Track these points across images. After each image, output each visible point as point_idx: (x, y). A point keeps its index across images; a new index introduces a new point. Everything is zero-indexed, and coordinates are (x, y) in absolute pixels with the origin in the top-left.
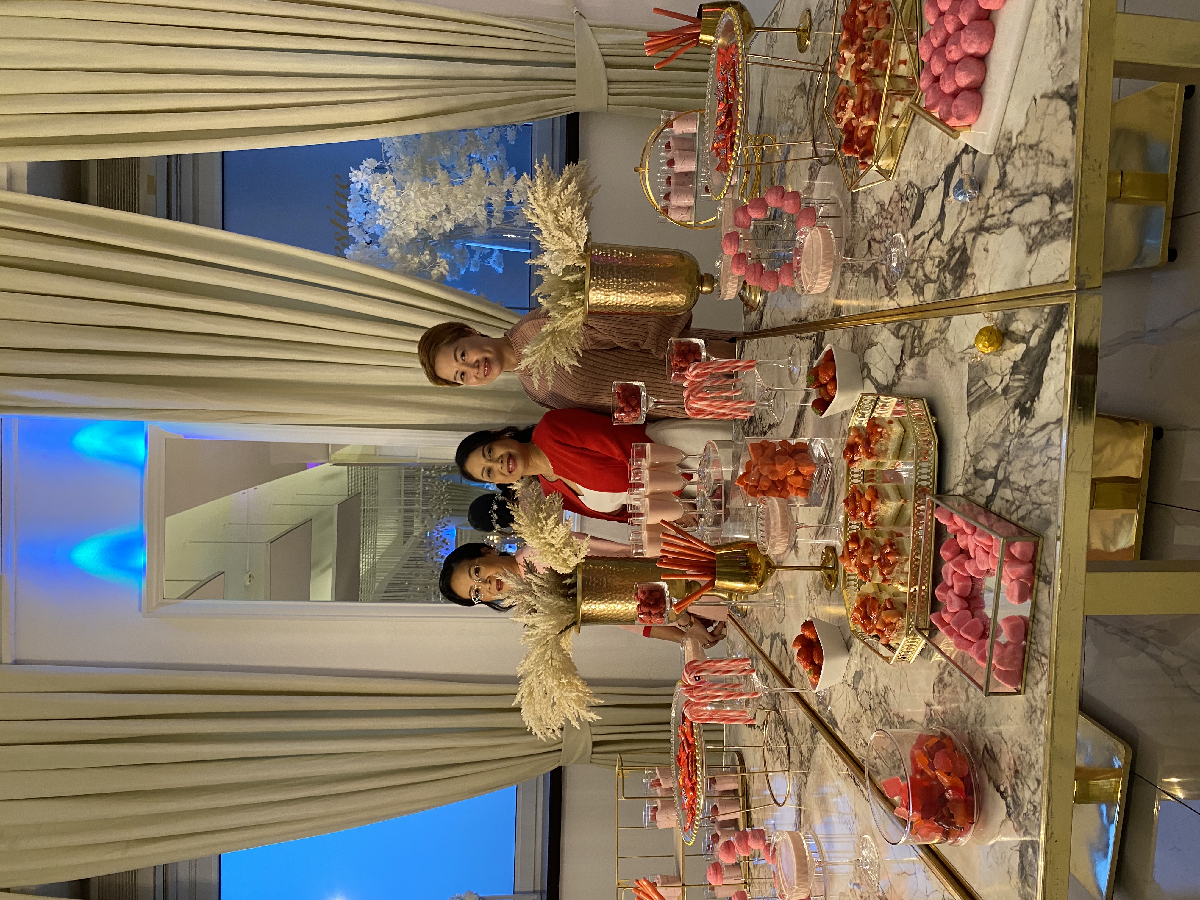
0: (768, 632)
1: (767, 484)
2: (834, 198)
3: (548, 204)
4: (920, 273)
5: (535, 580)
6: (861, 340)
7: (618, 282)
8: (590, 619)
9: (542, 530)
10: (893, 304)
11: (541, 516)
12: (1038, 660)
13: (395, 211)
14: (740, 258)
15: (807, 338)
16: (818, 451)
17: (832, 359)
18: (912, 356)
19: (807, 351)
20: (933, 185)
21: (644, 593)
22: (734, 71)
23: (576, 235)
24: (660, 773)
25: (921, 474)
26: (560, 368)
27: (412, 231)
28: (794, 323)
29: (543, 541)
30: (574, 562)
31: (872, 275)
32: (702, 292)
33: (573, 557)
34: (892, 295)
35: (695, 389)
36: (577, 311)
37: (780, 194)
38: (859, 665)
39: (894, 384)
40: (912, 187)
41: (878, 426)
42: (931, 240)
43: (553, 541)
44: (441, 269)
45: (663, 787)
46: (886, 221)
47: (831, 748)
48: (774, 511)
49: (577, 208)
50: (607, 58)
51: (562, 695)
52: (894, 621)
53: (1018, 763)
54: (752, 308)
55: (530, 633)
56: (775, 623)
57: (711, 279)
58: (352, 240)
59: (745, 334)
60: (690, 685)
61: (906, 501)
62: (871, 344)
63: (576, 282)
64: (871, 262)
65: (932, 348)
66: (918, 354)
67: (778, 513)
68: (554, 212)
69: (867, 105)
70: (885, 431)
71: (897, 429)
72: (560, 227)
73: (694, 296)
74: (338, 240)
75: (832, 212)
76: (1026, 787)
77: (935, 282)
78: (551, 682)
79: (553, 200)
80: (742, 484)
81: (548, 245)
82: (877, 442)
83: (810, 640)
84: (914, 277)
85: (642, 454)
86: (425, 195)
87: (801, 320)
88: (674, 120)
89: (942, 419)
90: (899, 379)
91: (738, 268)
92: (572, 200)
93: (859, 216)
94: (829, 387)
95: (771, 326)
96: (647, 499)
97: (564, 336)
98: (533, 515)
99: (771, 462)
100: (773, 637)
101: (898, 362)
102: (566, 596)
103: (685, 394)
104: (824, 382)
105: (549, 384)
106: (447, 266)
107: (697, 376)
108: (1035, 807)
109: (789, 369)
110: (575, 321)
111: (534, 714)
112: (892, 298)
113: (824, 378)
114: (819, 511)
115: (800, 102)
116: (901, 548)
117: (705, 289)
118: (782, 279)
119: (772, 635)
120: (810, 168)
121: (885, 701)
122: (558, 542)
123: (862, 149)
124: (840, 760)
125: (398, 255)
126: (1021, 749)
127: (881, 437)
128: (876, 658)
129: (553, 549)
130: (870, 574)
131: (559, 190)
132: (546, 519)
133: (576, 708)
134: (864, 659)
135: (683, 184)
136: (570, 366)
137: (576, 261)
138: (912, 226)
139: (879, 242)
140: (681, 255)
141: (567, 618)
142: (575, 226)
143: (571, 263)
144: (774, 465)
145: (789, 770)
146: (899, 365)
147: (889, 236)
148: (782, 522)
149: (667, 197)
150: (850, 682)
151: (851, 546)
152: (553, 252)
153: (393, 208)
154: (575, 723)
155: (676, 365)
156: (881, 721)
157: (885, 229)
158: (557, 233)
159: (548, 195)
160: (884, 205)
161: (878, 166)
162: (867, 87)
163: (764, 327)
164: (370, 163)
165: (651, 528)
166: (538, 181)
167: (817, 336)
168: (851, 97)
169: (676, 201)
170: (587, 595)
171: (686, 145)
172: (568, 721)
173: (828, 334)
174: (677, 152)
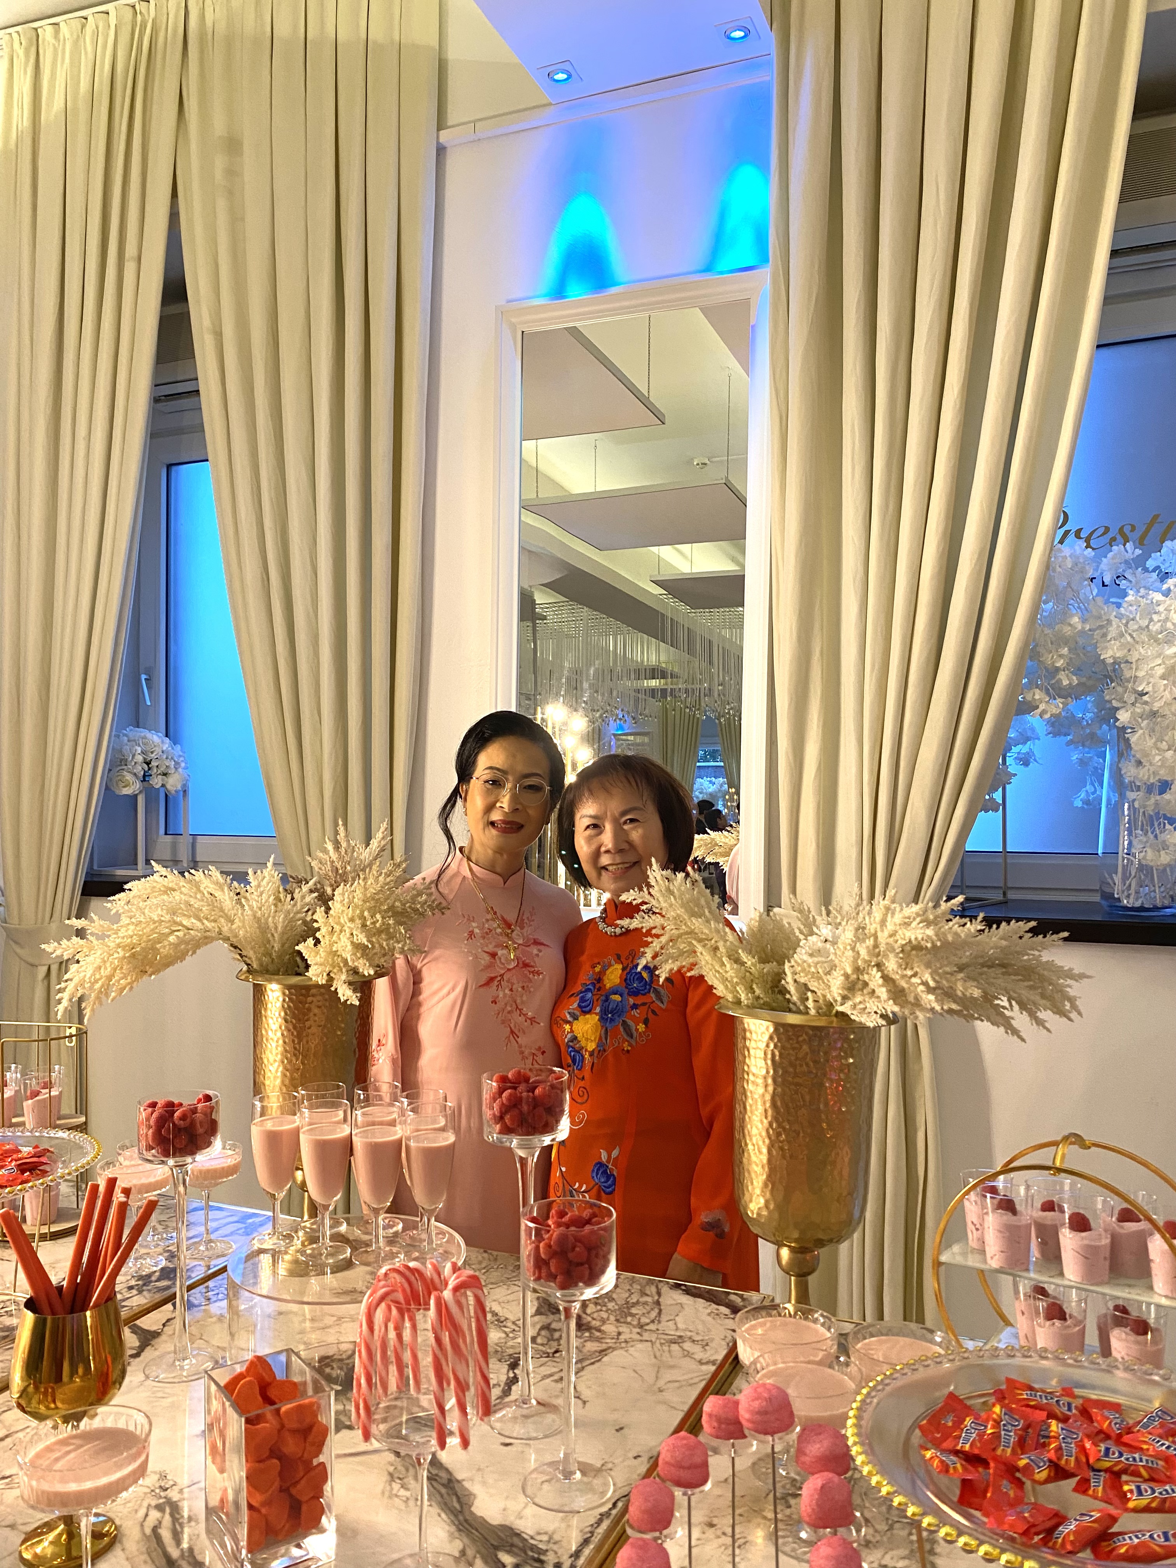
8: (258, 997)
174: (1106, 1241)
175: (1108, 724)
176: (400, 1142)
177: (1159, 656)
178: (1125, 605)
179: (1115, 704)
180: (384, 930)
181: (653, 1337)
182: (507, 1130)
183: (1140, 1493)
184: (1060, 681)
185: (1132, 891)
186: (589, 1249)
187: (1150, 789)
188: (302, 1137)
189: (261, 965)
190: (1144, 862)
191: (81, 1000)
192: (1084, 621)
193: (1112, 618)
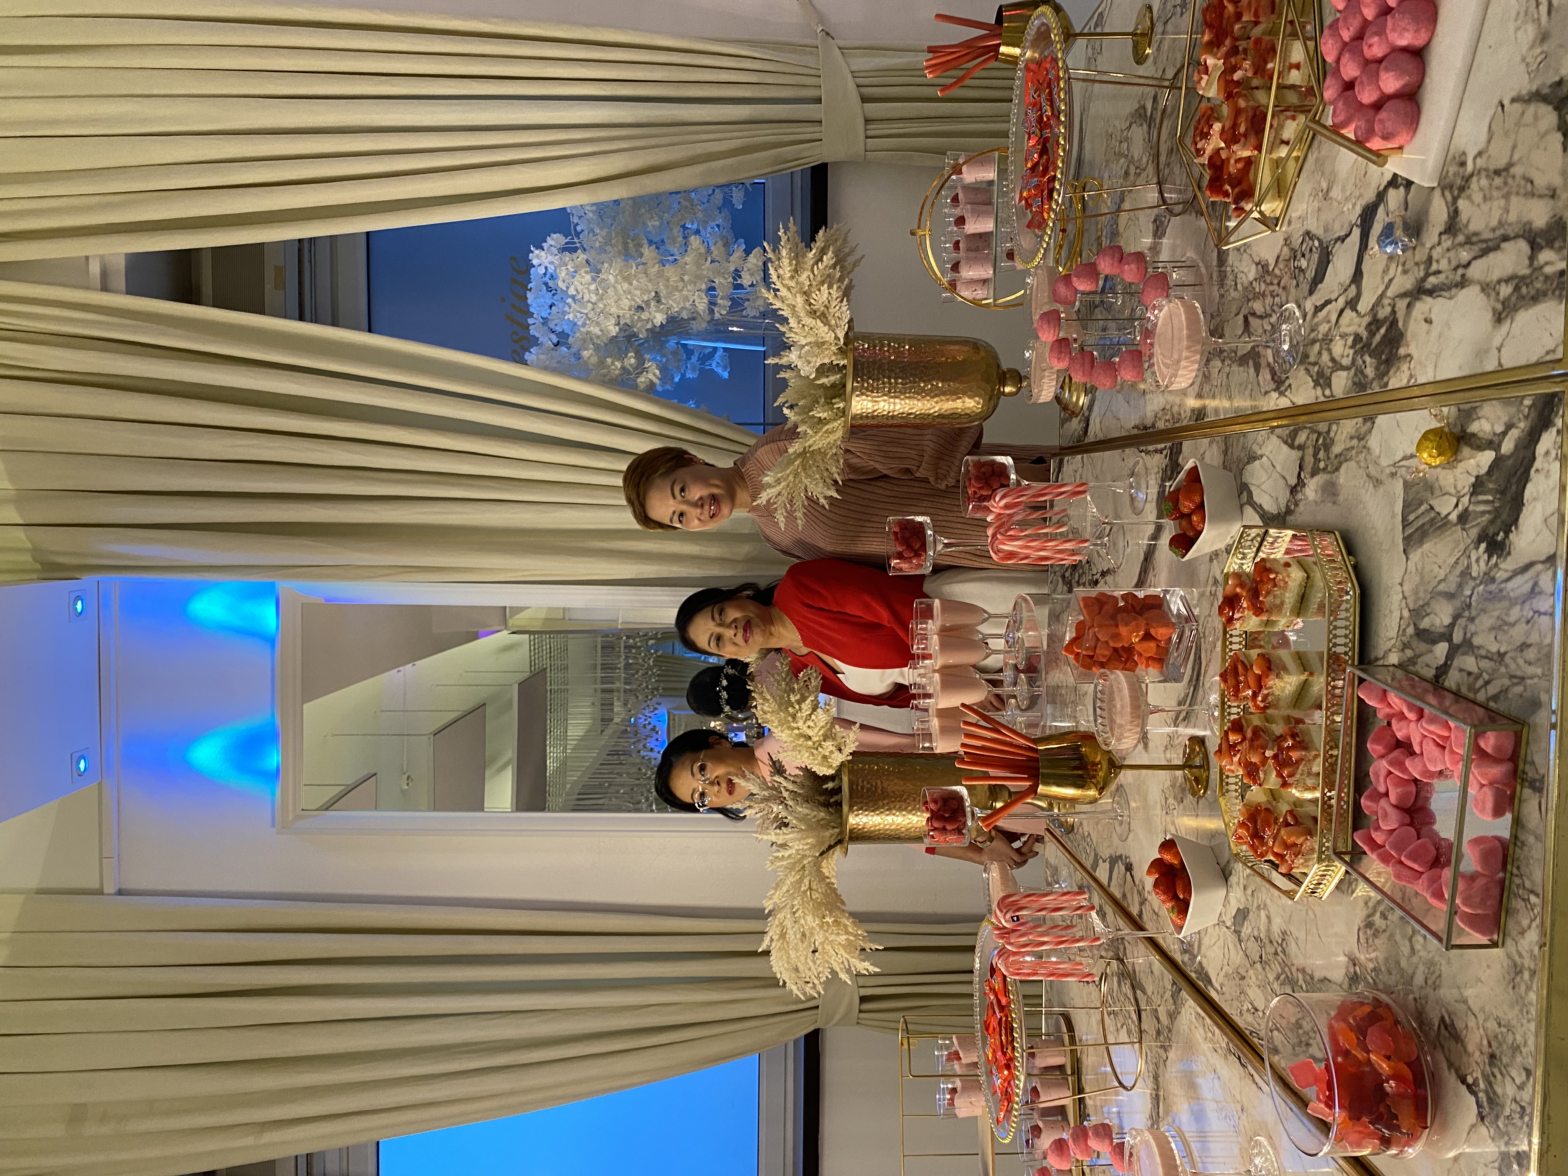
0: (1105, 853)
1: (1107, 653)
2: (1193, 260)
3: (797, 283)
4: (1325, 357)
5: (785, 783)
6: (1237, 452)
7: (890, 383)
8: (860, 836)
9: (794, 717)
10: (1284, 403)
11: (793, 699)
12: (1524, 900)
13: (589, 301)
14: (1062, 345)
15: (1156, 451)
16: (1176, 605)
17: (1199, 480)
18: (1314, 473)
19: (1156, 470)
20: (1343, 233)
21: (935, 801)
22: (1050, 93)
23: (833, 322)
24: (959, 1044)
25: (1335, 636)
26: (812, 501)
27: (611, 328)
28: (1135, 432)
29: (796, 731)
30: (838, 759)
31: (1251, 363)
32: (1003, 393)
33: (837, 753)
34: (1282, 389)
35: (1003, 524)
36: (835, 424)
37: (1117, 255)
38: (1243, 900)
39: (1289, 512)
40: (1310, 238)
41: (1270, 571)
42: (1342, 311)
43: (810, 733)
44: (651, 376)
45: (964, 1061)
46: (1271, 288)
47: (1203, 1014)
48: (1120, 690)
49: (835, 287)
50: (862, 90)
51: (827, 939)
52: (1299, 841)
53: (1494, 1044)
54: (1073, 414)
55: (780, 854)
56: (1116, 841)
57: (1018, 378)
58: (535, 342)
59: (1062, 449)
60: (1005, 928)
61: (1311, 674)
62: (1253, 458)
63: (833, 385)
64: (1250, 346)
65: (1346, 461)
66: (1324, 469)
67: (1126, 692)
68: (805, 293)
69: (1242, 129)
70: (1280, 577)
71: (1296, 575)
72: (813, 313)
73: (993, 399)
74: (515, 341)
75: (1190, 279)
76: (1508, 1078)
77: (1347, 368)
78: (811, 921)
79: (804, 277)
80: (1071, 653)
81: (796, 338)
82: (1268, 593)
83: (1171, 866)
84: (1315, 364)
85: (927, 614)
86: (627, 279)
87: (1145, 428)
88: (964, 163)
89: (1363, 560)
90: (1296, 505)
91: (1059, 359)
92: (829, 276)
93: (1229, 282)
94: (1195, 518)
95: (1101, 436)
96: (937, 675)
97: (818, 458)
98: (782, 697)
99: (1112, 622)
100: (1114, 860)
101: (1293, 481)
102: (826, 805)
103: (990, 532)
104: (1186, 511)
105: (799, 522)
106: (657, 372)
107: (1007, 507)
108: (1523, 1108)
109: (1131, 495)
110: (832, 438)
111: (788, 963)
112: (1282, 394)
113: (1186, 506)
114: (1178, 689)
115: (1138, 133)
116: (1307, 739)
117: (1008, 389)
118: (1123, 372)
119: (1111, 857)
120: (1155, 221)
121: (1284, 952)
122: (816, 734)
123: (1236, 190)
124: (1217, 1031)
125: (594, 360)
126: (1500, 1025)
127: (1275, 585)
128: (1268, 890)
129: (810, 743)
130: (1262, 775)
131: (811, 262)
132: (799, 702)
133: (845, 955)
134: (1249, 892)
135: (977, 249)
136: (826, 498)
137: (833, 358)
138: (1311, 293)
139: (1261, 317)
140: (975, 345)
141: (829, 834)
142: (832, 310)
143: (827, 361)
144: (1117, 626)
145: (1140, 1042)
146: (1296, 486)
147: (1275, 308)
148: (1132, 705)
149: (956, 267)
150: (1229, 924)
151: (1233, 738)
152: (804, 346)
153: (586, 298)
154: (843, 976)
155: (975, 492)
156: (1278, 978)
157: (1269, 300)
158: (809, 321)
159: (796, 271)
160: (1267, 265)
161: (1260, 212)
162: (1242, 103)
163: (1091, 438)
164: (555, 240)
165: (943, 714)
166: (784, 253)
167: (1171, 448)
168: (1218, 119)
169: (969, 273)
170: (856, 804)
171: (981, 197)
172: (834, 973)
173: (1187, 446)
174: (968, 208)
175: (665, 334)
178: (576, 322)
179: (649, 327)
184: (632, 365)
189: (835, 831)
193: (585, 330)
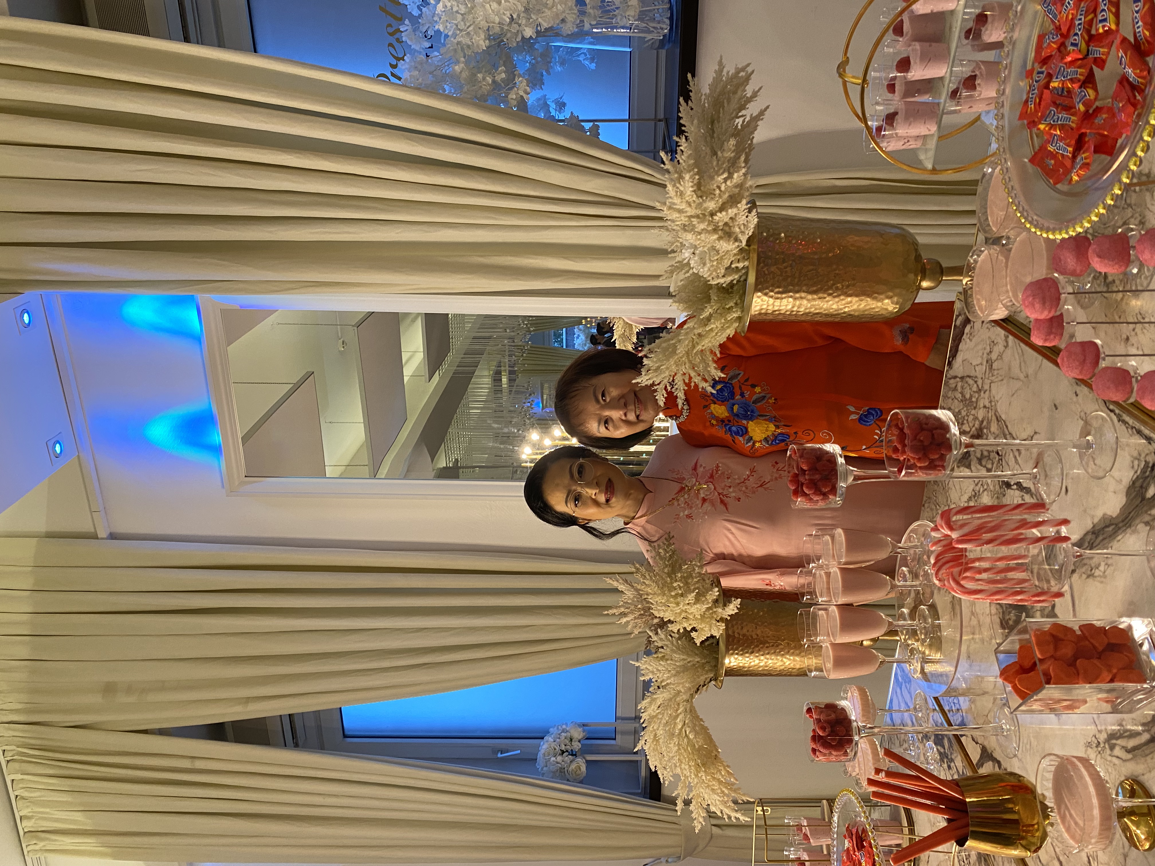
8: (735, 673)
13: (457, 12)
14: (1054, 323)
27: (481, 42)
44: (521, 93)
45: (813, 843)
74: (392, 34)
125: (466, 74)
153: (455, 9)
174: (917, 46)
175: (534, 44)
176: (842, 570)
177: (484, 6)
178: (446, 32)
179: (519, 39)
180: (685, 580)
181: (987, 382)
182: (833, 490)
183: (1105, 20)
184: (503, 80)
185: (658, 26)
186: (922, 430)
187: (582, 13)
188: (839, 640)
189: (711, 670)
190: (637, 17)
191: (735, 802)
192: (458, 62)
193: (455, 41)
